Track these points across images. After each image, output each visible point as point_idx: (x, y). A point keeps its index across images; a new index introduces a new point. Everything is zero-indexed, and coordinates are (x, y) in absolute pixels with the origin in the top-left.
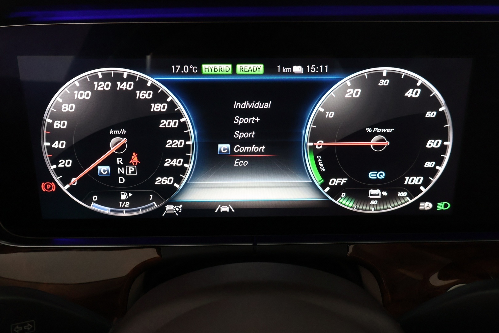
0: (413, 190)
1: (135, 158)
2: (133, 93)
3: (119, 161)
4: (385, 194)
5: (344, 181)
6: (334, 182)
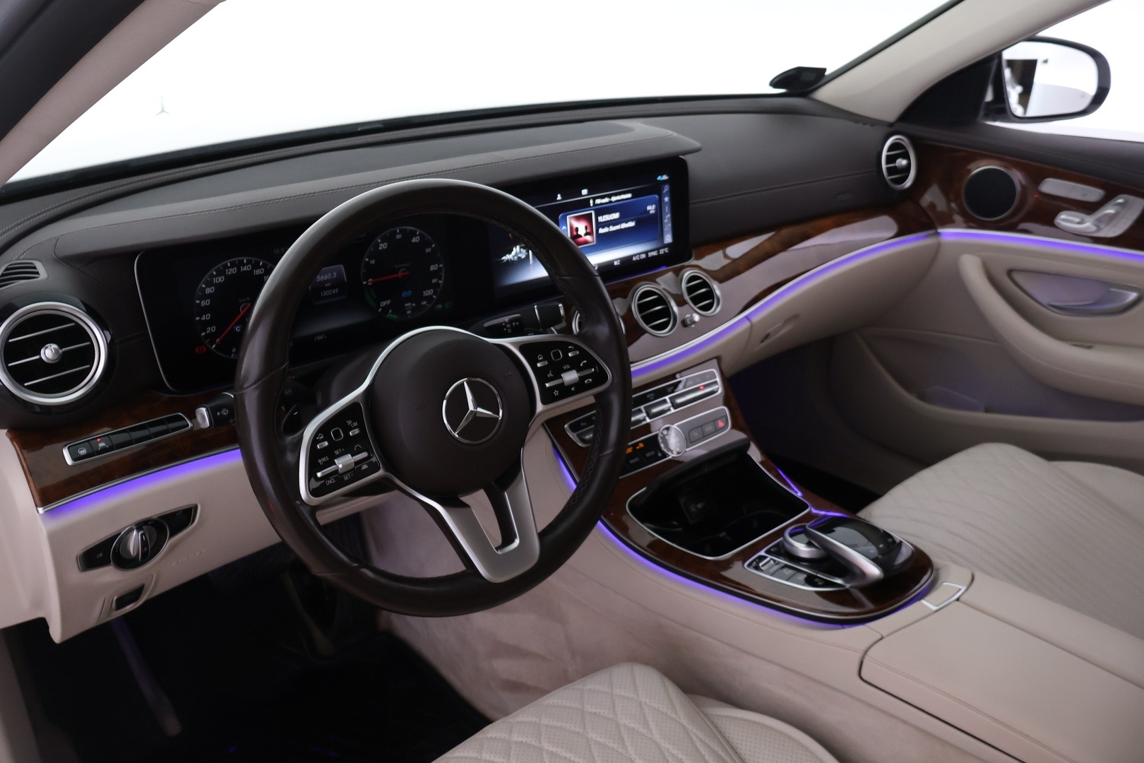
0: (429, 298)
2: (252, 272)
4: (414, 305)
5: (389, 302)
6: (384, 304)
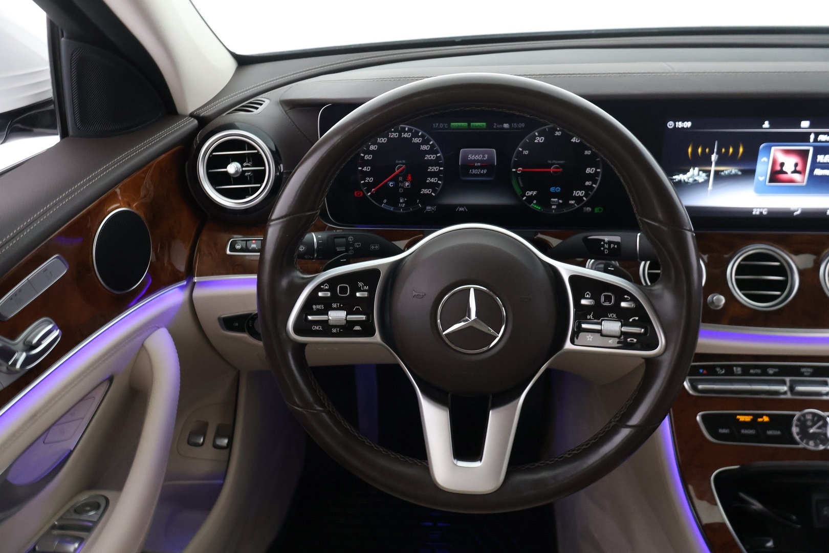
0: (578, 200)
1: (409, 177)
2: (411, 139)
3: (400, 179)
4: (561, 201)
5: (535, 193)
6: (529, 193)
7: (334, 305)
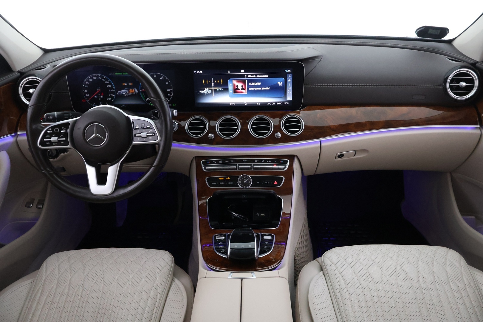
1: (102, 94)
2: (101, 79)
3: (99, 95)
6: (148, 99)
7: (53, 135)
